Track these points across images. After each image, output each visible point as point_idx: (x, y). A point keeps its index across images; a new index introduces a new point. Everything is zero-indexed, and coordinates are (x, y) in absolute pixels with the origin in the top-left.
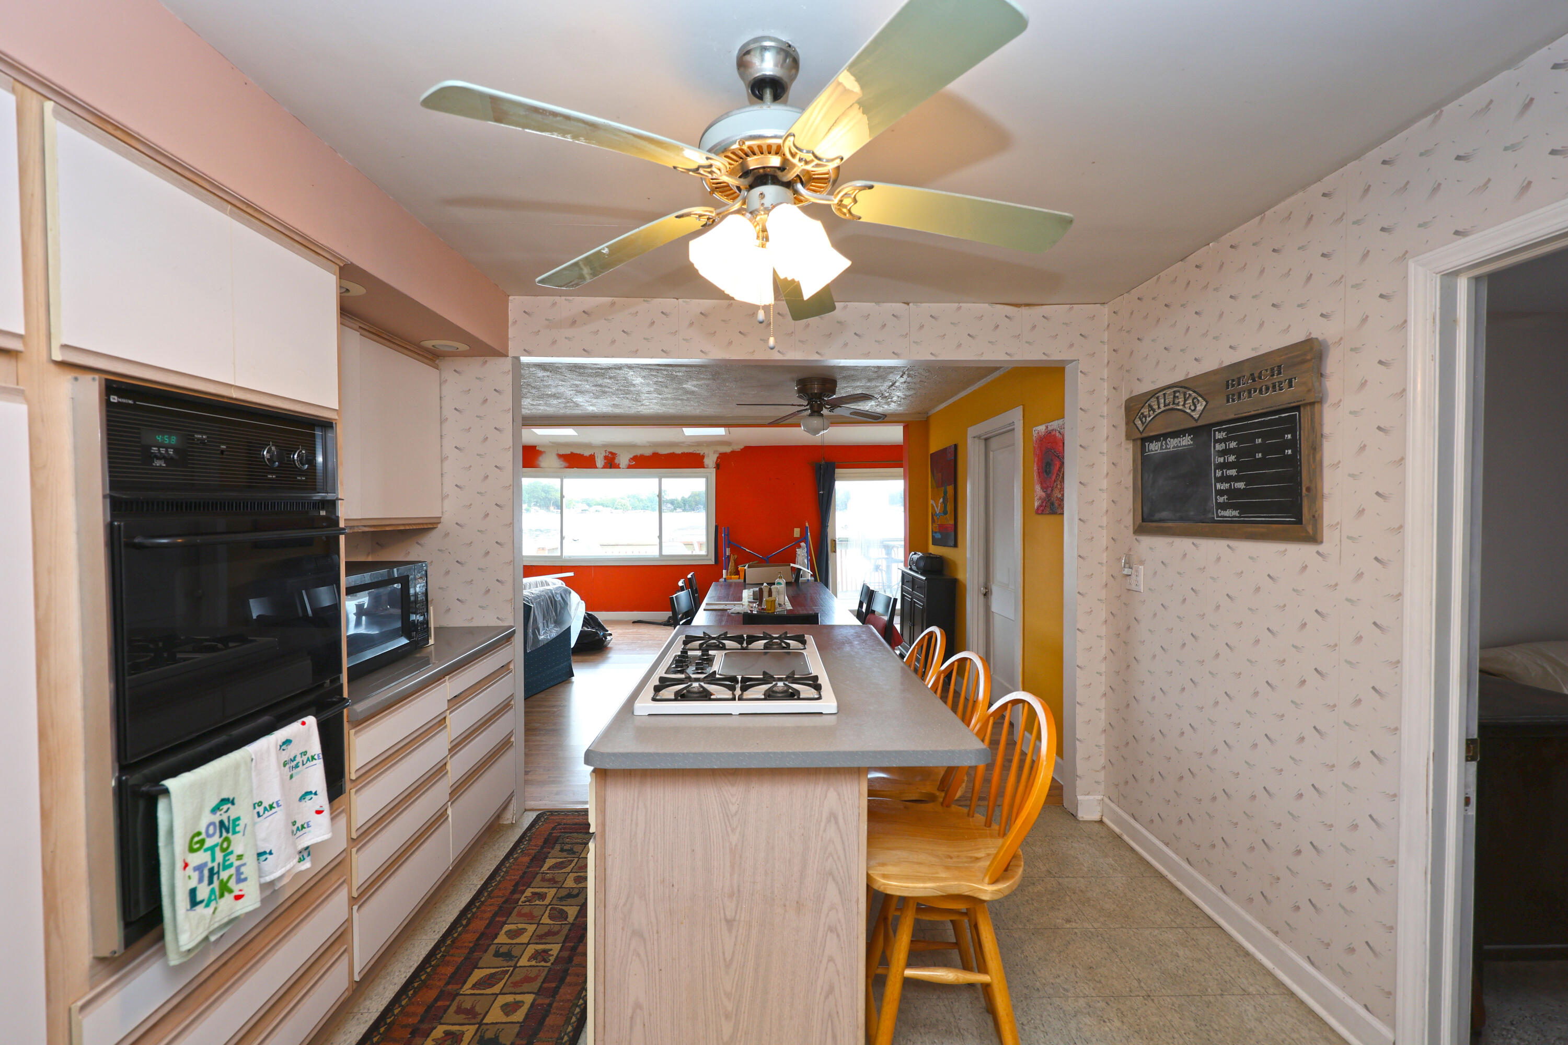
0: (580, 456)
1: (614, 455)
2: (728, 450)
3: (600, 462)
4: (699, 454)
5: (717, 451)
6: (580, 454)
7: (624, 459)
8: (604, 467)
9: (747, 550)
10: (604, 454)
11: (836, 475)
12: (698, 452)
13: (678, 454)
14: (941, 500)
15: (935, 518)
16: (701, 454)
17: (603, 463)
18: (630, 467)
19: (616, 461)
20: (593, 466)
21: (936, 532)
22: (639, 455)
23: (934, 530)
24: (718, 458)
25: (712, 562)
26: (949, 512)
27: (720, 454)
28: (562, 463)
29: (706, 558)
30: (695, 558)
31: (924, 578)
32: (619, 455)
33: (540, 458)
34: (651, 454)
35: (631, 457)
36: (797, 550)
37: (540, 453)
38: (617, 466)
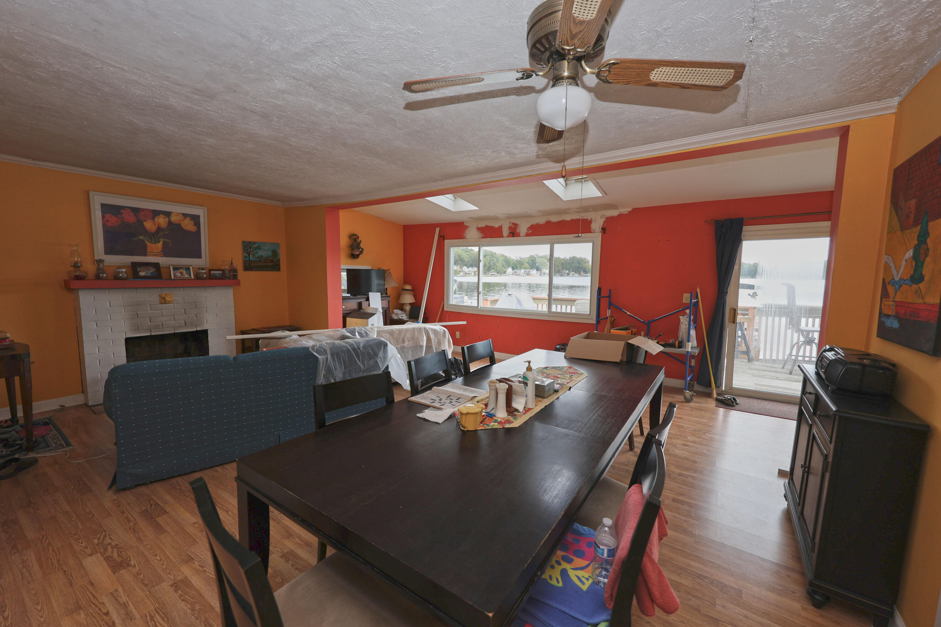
0: (492, 228)
1: (516, 225)
2: (614, 213)
3: (506, 232)
4: (587, 219)
5: (604, 215)
6: (492, 226)
7: (523, 229)
8: (508, 236)
9: (628, 313)
10: (509, 225)
11: (743, 233)
12: (586, 218)
13: (568, 221)
14: (910, 254)
15: (890, 289)
16: (589, 220)
17: (508, 233)
18: (527, 235)
19: (518, 231)
20: (501, 236)
21: (888, 316)
22: (535, 224)
23: (886, 312)
24: (604, 222)
25: (594, 322)
26: (926, 278)
27: (607, 218)
28: (480, 234)
29: (589, 317)
30: (579, 317)
31: (834, 408)
32: (520, 225)
33: (466, 232)
34: (545, 222)
35: (529, 226)
36: (681, 317)
37: (466, 227)
38: (518, 235)
